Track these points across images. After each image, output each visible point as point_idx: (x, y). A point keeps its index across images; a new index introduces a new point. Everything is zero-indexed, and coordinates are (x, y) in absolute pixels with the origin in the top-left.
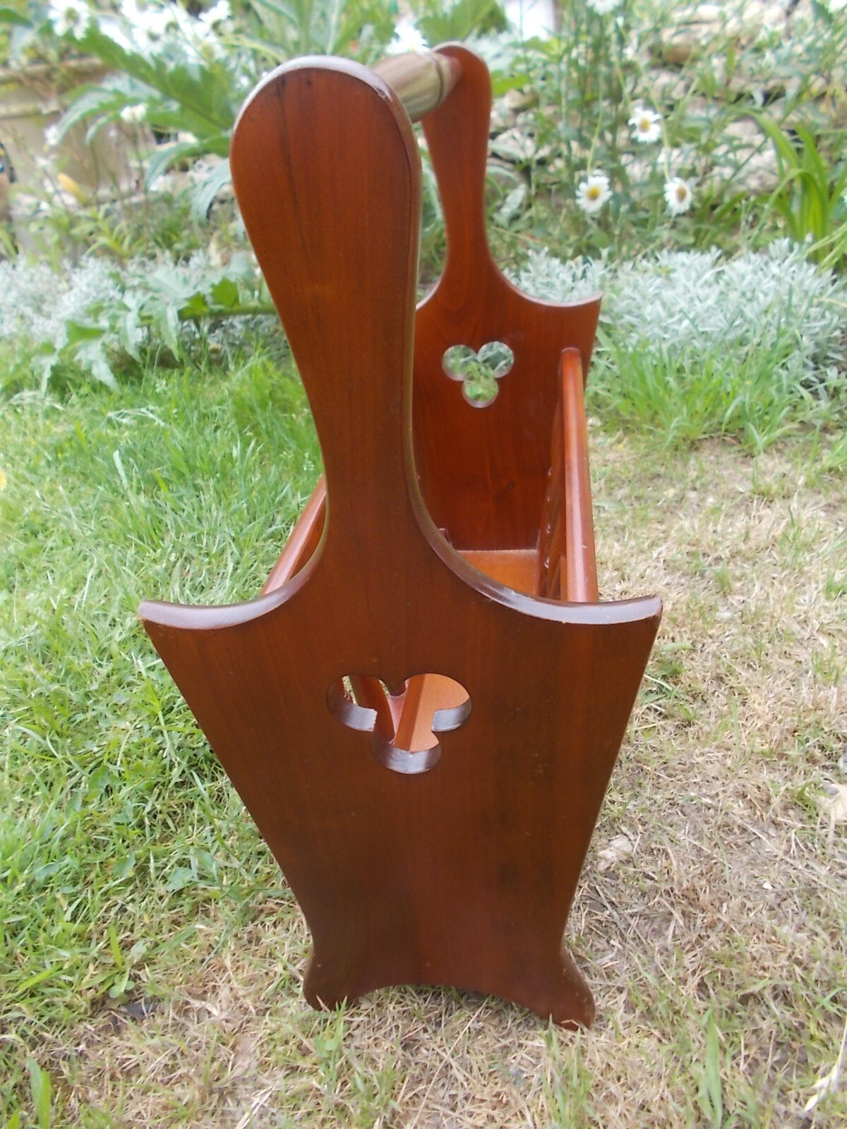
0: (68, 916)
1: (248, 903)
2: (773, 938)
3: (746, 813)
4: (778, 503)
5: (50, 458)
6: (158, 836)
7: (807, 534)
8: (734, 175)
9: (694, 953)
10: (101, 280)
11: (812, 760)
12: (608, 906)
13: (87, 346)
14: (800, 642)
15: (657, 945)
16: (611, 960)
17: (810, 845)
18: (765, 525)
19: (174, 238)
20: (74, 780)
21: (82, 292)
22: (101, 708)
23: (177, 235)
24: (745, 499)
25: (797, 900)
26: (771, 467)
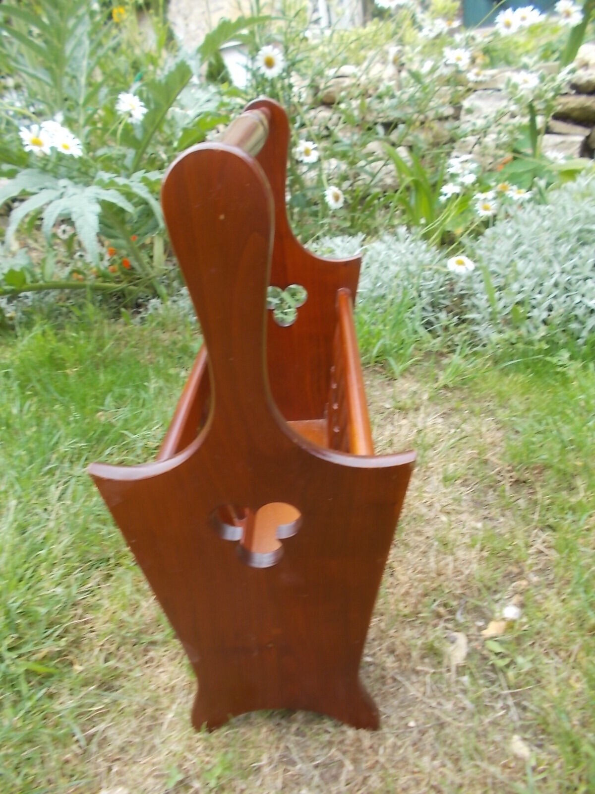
3: (396, 664)
4: (411, 415)
7: (430, 438)
8: (372, 181)
11: (439, 616)
12: (299, 760)
14: (428, 522)
15: (334, 789)
17: (440, 685)
18: (404, 431)
24: (390, 414)
25: (432, 733)
26: (406, 386)
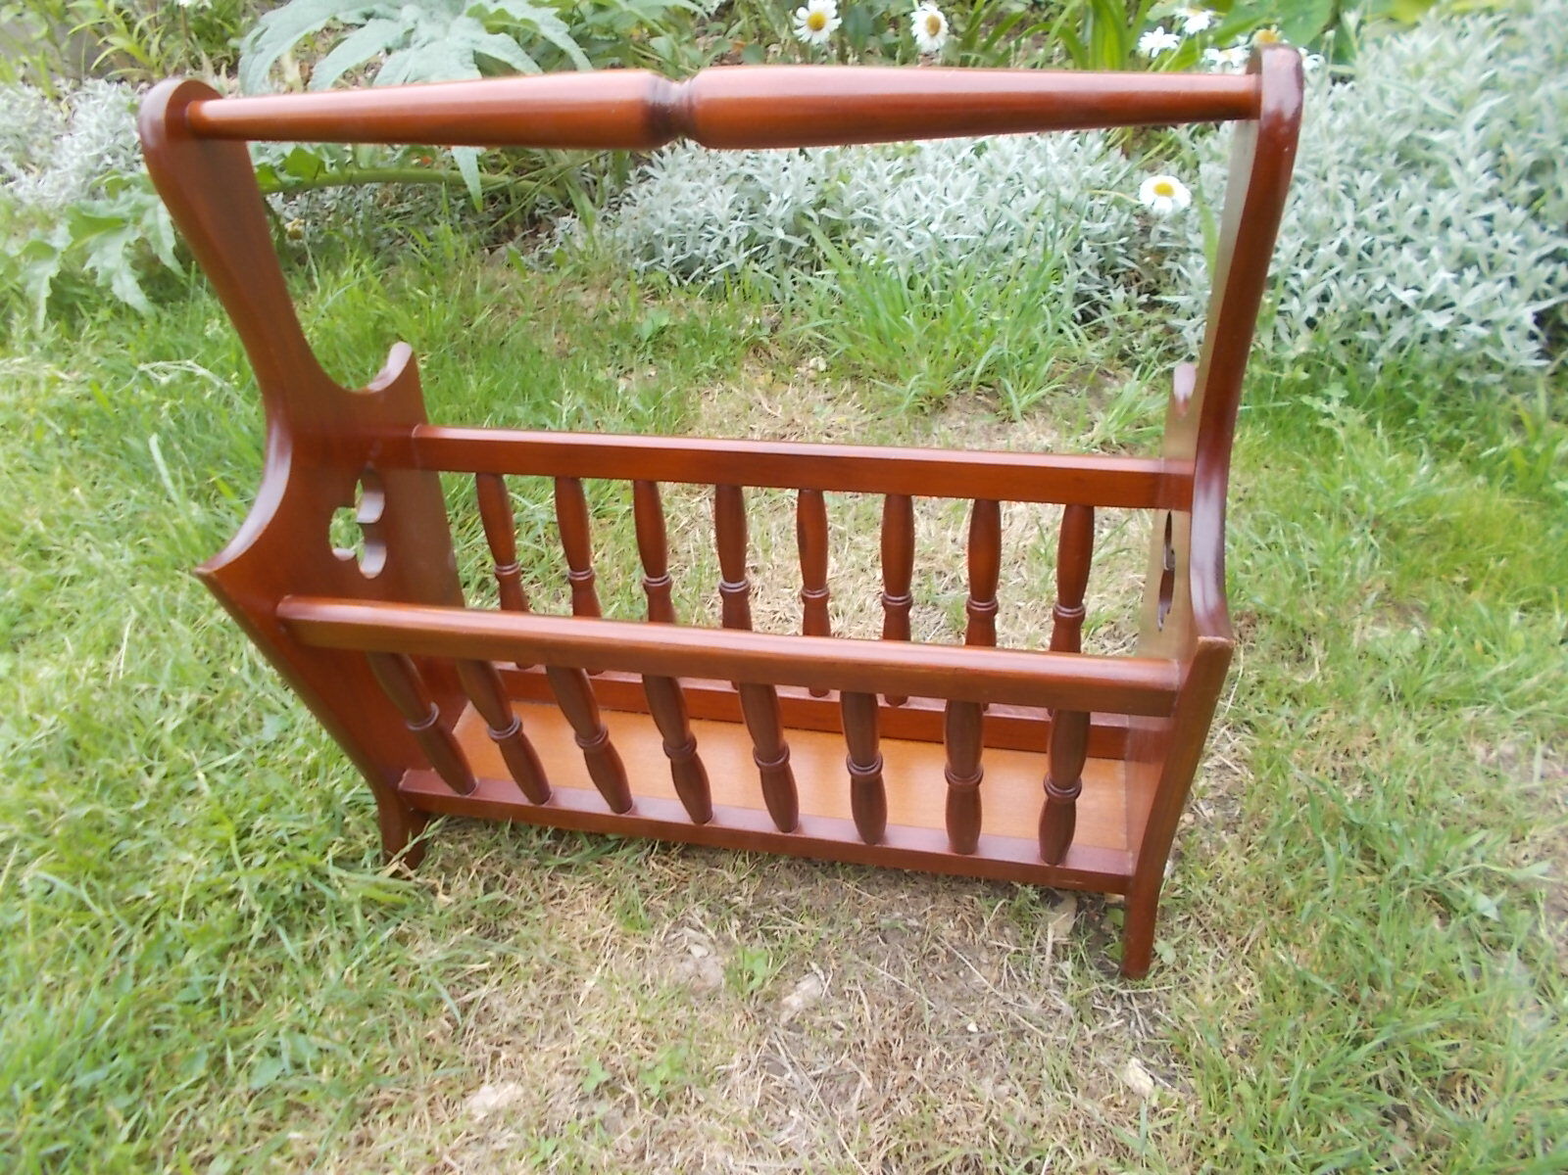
0: (125, 1135)
1: (354, 1100)
2: (971, 1096)
3: (957, 935)
5: (60, 431)
6: (237, 1015)
9: (881, 1120)
10: (119, 115)
12: (789, 1067)
13: (102, 246)
15: (840, 1114)
16: (790, 1135)
17: (1024, 972)
19: (229, 29)
20: (122, 941)
21: (90, 136)
22: (154, 833)
23: (232, 23)
25: (1002, 1045)
26: (1032, 438)
